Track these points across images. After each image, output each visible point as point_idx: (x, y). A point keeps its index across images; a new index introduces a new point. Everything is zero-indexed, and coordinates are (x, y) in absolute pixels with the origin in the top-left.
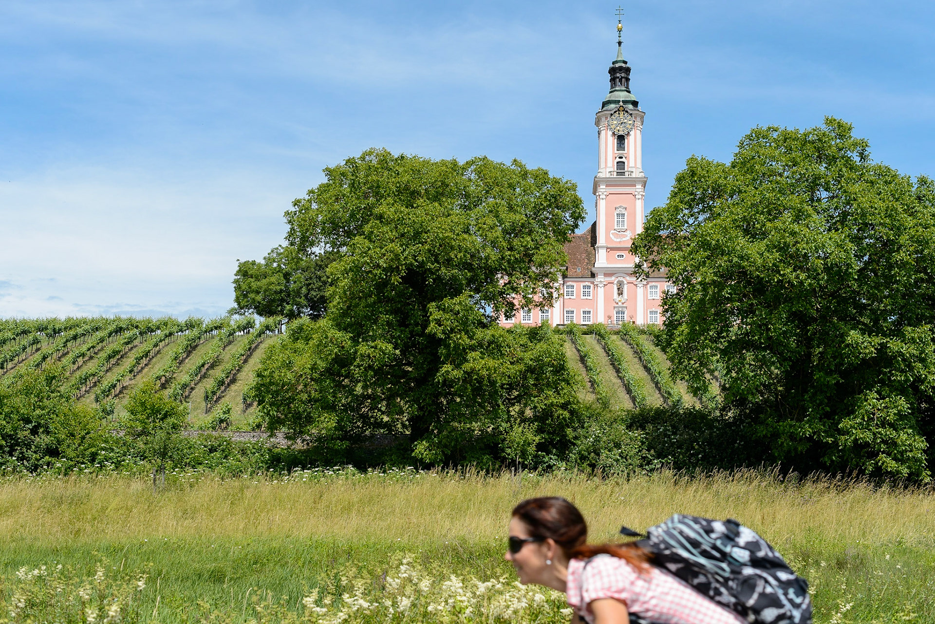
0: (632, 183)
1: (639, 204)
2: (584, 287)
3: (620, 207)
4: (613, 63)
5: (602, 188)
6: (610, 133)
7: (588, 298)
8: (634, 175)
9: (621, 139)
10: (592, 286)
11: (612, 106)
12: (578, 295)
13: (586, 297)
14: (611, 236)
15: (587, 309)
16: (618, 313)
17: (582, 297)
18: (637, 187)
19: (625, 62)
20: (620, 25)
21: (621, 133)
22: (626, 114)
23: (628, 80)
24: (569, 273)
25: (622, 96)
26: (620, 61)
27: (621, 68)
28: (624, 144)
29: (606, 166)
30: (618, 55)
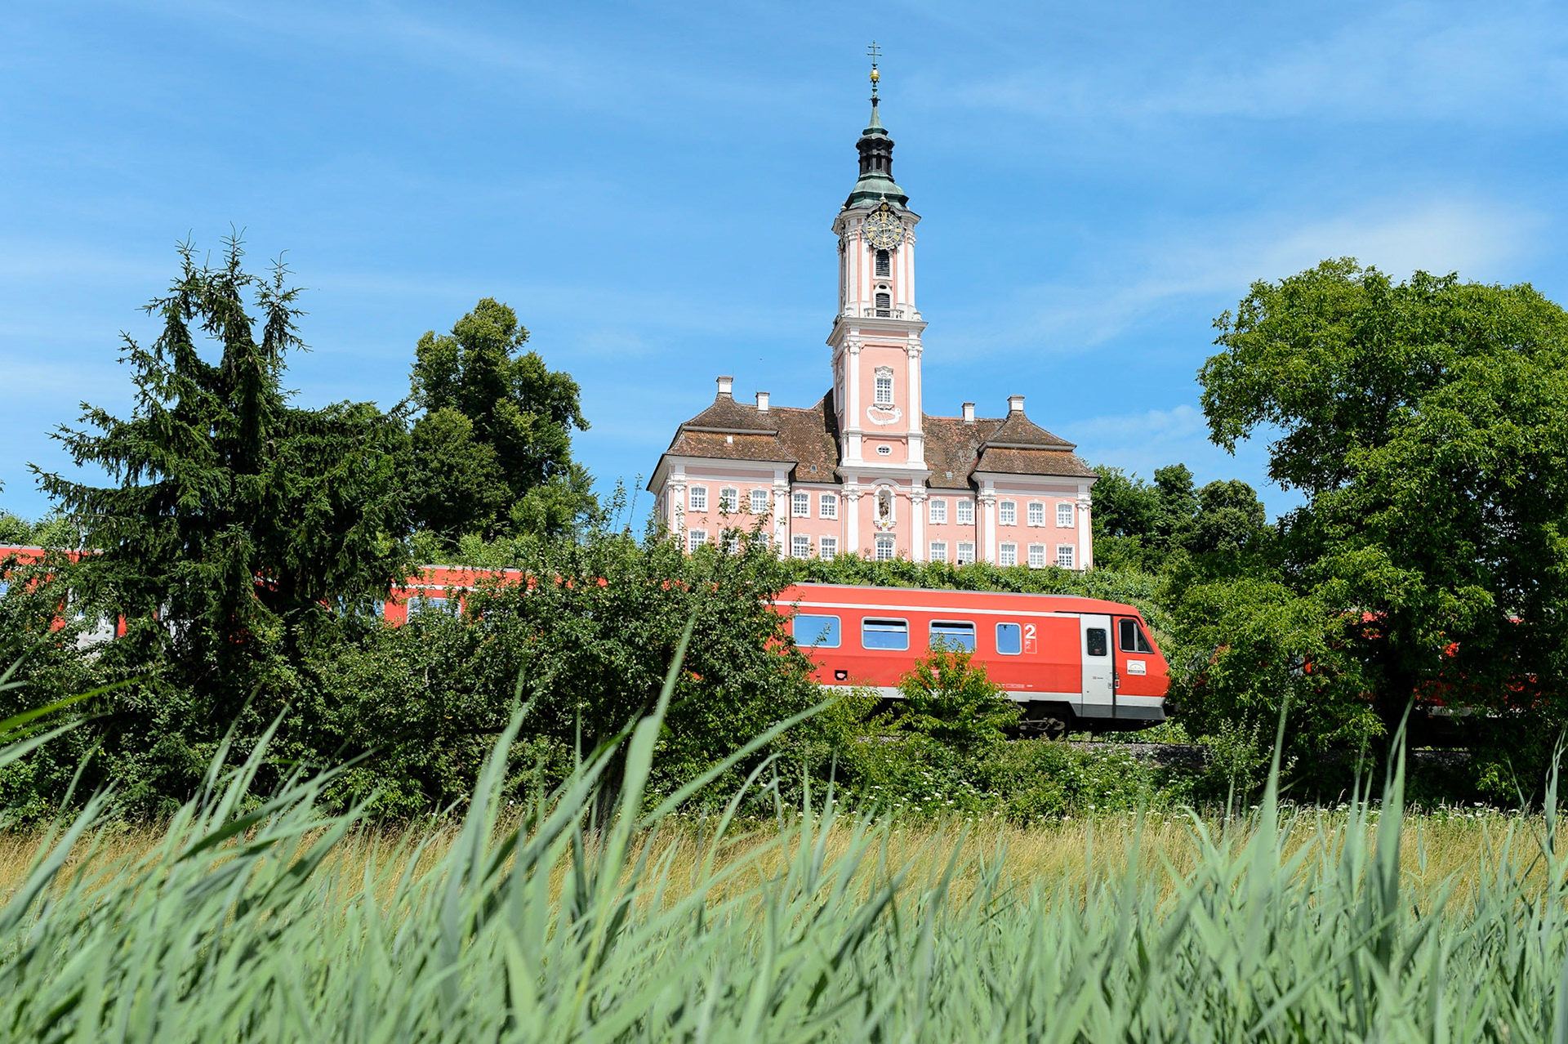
0: (902, 330)
1: (914, 365)
2: (825, 498)
3: (884, 368)
4: (865, 132)
5: (854, 337)
6: (865, 246)
7: (831, 517)
8: (905, 317)
9: (883, 257)
10: (837, 497)
11: (868, 202)
12: (815, 513)
13: (828, 516)
14: (869, 414)
15: (829, 537)
16: (880, 544)
17: (822, 516)
18: (911, 337)
19: (885, 132)
20: (875, 72)
21: (884, 247)
22: (891, 218)
23: (889, 161)
24: (798, 475)
25: (882, 186)
26: (877, 130)
27: (879, 142)
28: (887, 265)
29: (859, 300)
30: (872, 122)
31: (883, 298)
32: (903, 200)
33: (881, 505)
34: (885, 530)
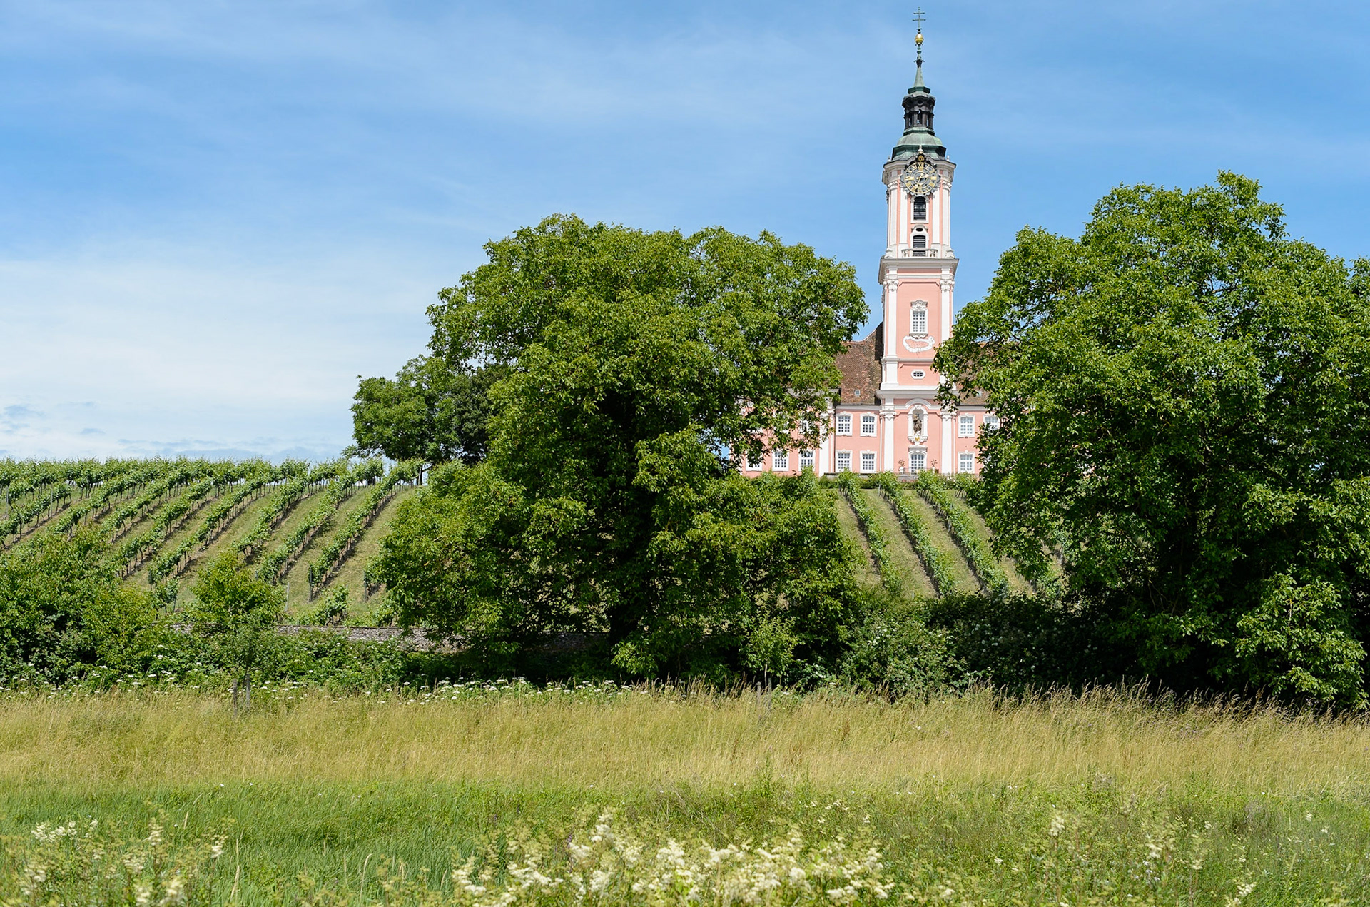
0: (936, 267)
1: (946, 298)
2: (865, 419)
3: (918, 302)
4: (910, 91)
5: (892, 273)
6: (904, 194)
7: (871, 434)
8: (938, 256)
9: (920, 202)
10: (876, 417)
11: (908, 154)
12: (856, 431)
13: (868, 434)
14: (905, 344)
15: (868, 452)
16: (914, 457)
17: (862, 434)
18: (943, 273)
19: (927, 90)
20: (919, 36)
21: (920, 194)
22: (927, 166)
23: (930, 116)
24: (843, 399)
25: (922, 139)
26: (919, 89)
27: (920, 99)
28: (924, 210)
29: (898, 243)
30: (916, 83)
31: (919, 240)
32: (941, 151)
33: (915, 422)
34: (917, 444)
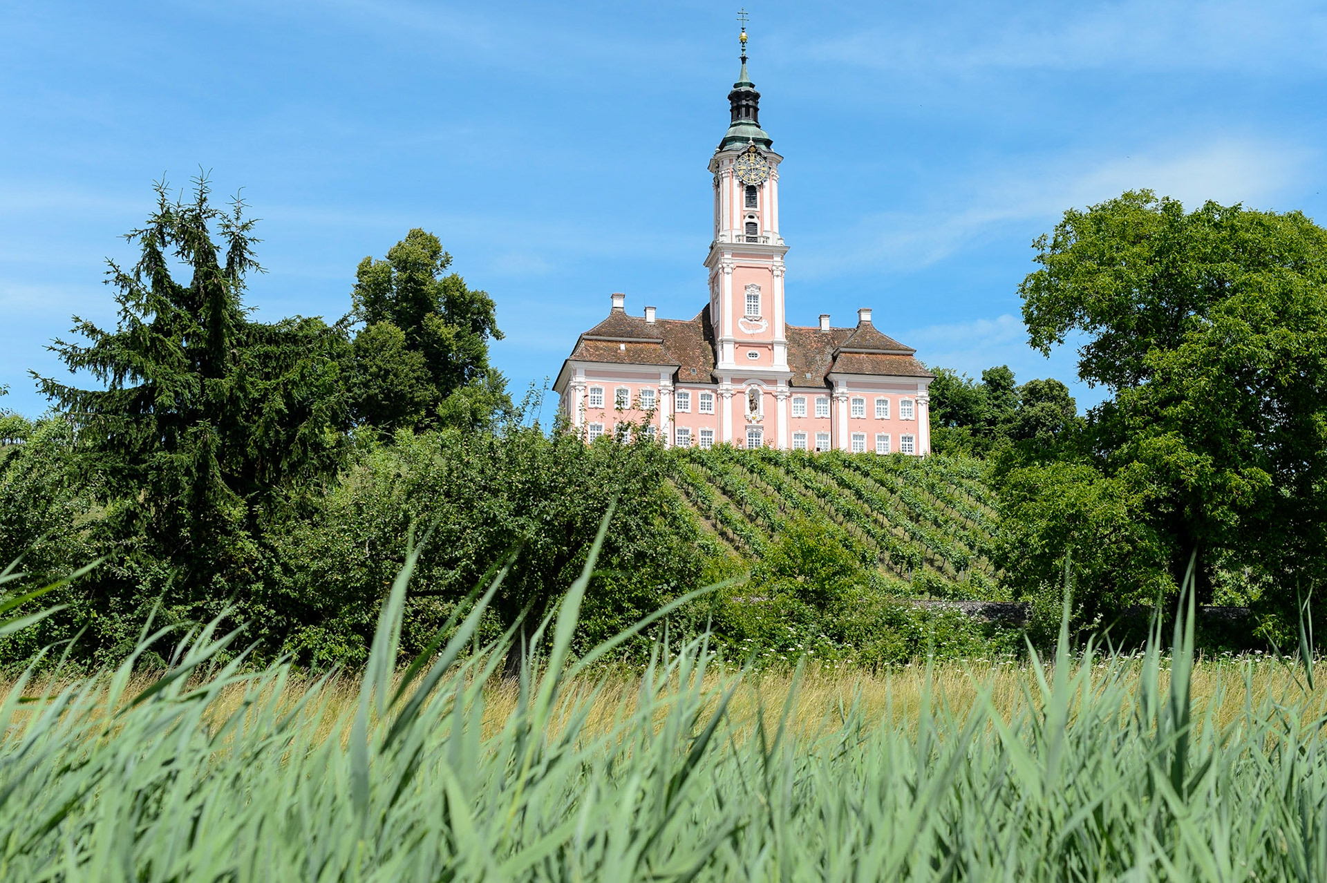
0: (768, 253)
1: (778, 283)
2: (703, 396)
3: (752, 285)
4: (736, 86)
5: (727, 259)
6: (736, 182)
7: (709, 412)
8: (770, 243)
9: (751, 191)
10: (714, 395)
11: (738, 145)
12: (695, 408)
13: (706, 411)
14: (740, 325)
15: (707, 429)
16: (750, 435)
17: (701, 411)
18: (775, 259)
19: (752, 86)
20: (744, 34)
21: (752, 183)
22: (758, 158)
23: (756, 110)
24: (681, 376)
25: (750, 131)
26: (746, 84)
27: (748, 94)
28: (755, 198)
29: (731, 228)
30: (741, 76)
31: (752, 227)
32: (768, 143)
33: (751, 401)
34: (754, 422)
